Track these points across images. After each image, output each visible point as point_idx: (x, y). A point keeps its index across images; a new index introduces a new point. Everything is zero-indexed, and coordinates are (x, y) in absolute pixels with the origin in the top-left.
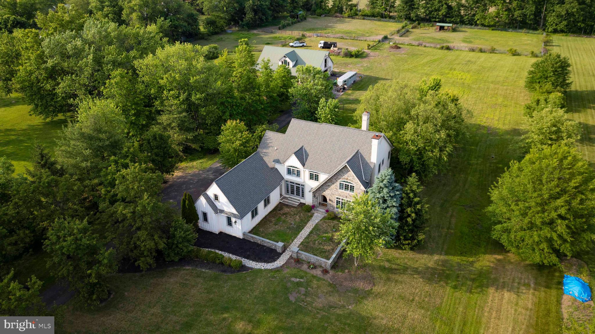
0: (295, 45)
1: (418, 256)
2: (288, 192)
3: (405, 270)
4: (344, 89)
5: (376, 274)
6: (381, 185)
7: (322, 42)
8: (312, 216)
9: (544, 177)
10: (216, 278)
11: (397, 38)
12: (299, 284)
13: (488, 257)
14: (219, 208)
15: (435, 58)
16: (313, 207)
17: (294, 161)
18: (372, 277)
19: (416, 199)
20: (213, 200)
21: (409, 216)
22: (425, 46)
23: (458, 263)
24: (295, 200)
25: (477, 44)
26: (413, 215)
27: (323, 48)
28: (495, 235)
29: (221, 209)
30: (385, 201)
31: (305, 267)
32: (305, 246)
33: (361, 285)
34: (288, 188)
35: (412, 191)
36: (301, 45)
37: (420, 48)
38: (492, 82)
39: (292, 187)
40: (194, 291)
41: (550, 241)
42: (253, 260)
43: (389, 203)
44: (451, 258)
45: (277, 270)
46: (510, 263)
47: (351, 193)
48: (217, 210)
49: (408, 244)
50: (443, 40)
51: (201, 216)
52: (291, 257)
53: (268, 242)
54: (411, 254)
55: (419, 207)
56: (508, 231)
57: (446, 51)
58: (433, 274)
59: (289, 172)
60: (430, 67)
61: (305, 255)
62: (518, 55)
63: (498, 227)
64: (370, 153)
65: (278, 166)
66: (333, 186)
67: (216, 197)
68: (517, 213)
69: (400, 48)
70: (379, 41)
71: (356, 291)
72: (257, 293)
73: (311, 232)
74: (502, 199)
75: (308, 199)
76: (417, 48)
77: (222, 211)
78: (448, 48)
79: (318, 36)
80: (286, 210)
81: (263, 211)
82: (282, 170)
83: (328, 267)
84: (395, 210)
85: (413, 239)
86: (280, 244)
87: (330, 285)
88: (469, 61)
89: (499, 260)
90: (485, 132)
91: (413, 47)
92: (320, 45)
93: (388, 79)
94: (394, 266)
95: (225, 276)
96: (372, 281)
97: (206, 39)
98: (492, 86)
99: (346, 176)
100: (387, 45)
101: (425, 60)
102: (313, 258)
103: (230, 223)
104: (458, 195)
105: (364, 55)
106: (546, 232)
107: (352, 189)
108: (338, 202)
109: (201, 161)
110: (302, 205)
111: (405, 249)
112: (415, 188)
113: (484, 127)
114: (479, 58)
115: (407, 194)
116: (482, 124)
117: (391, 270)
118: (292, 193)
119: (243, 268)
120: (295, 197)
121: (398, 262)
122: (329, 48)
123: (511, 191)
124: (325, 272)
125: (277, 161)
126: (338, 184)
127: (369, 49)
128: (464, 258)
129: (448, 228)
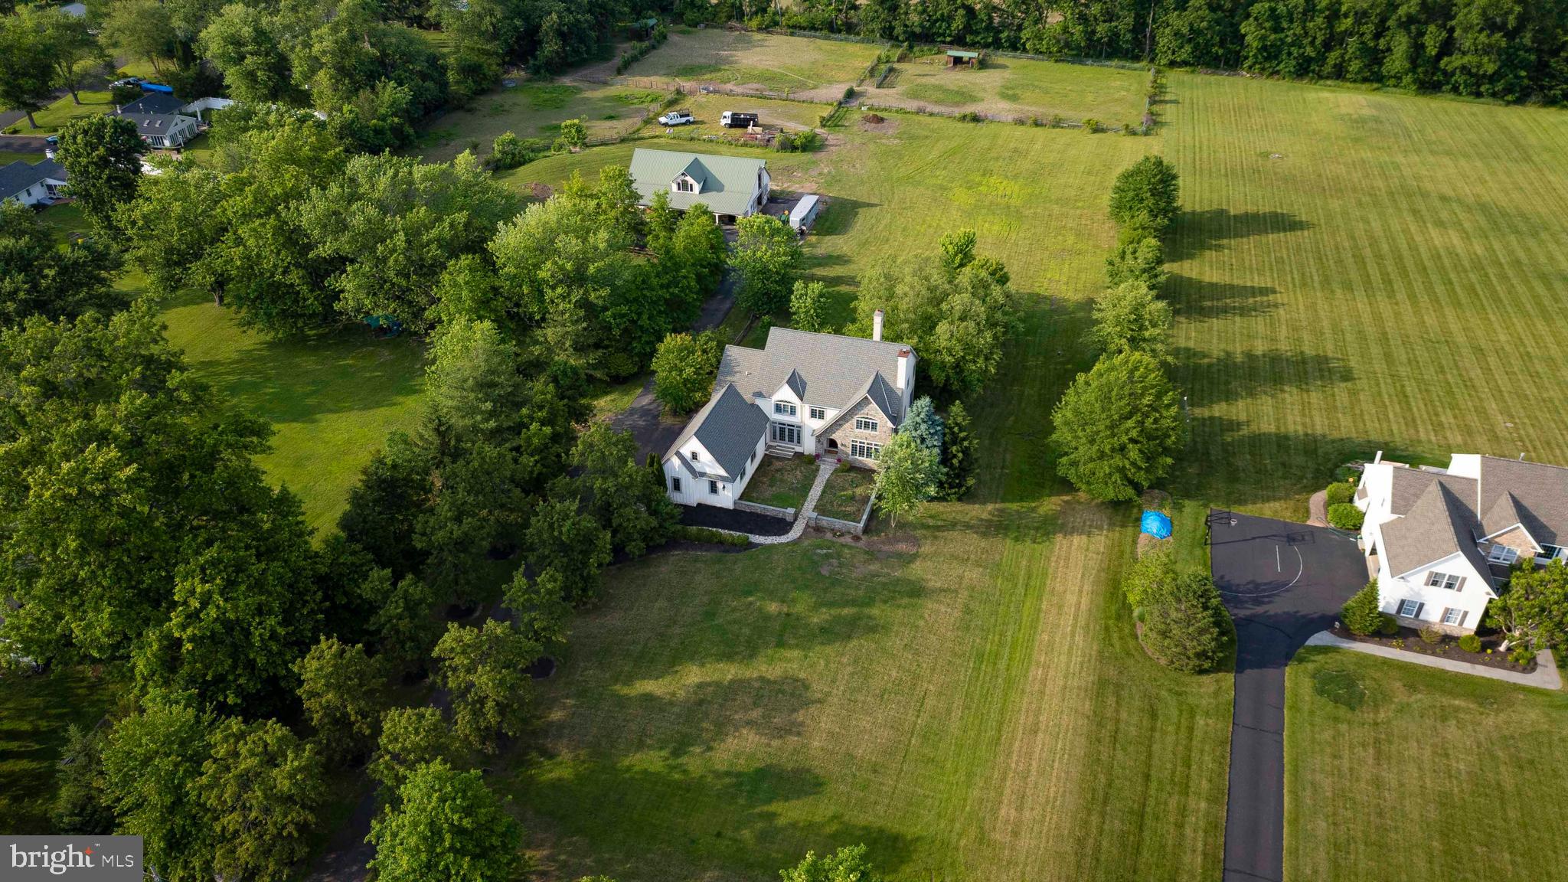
0: (671, 123)
1: (967, 507)
2: (776, 438)
3: (953, 525)
4: (802, 233)
5: (919, 533)
6: (918, 419)
7: (728, 114)
8: (817, 470)
9: (1114, 393)
10: (719, 561)
11: (872, 92)
12: (827, 556)
13: (1054, 499)
14: (698, 469)
15: (953, 144)
16: (818, 456)
17: (786, 394)
18: (915, 538)
19: (962, 435)
20: (689, 459)
21: (955, 456)
22: (931, 114)
23: (1017, 511)
24: (788, 449)
25: (1029, 105)
26: (960, 455)
27: (731, 126)
28: (1061, 472)
29: (702, 470)
30: (923, 440)
31: (829, 535)
32: (820, 509)
33: (902, 547)
34: (775, 432)
35: (957, 424)
36: (684, 120)
37: (922, 118)
38: (1057, 202)
39: (782, 430)
40: (698, 578)
41: (1122, 470)
42: (760, 534)
43: (929, 442)
44: (1008, 505)
45: (795, 542)
46: (1080, 503)
47: (873, 433)
48: (697, 474)
49: (955, 494)
50: (963, 94)
51: (670, 484)
52: (807, 526)
53: (772, 510)
54: (959, 506)
55: (966, 443)
56: (1074, 464)
57: (972, 125)
58: (988, 527)
59: (778, 408)
60: (945, 168)
61: (825, 521)
62: (1103, 131)
63: (1064, 460)
64: (895, 376)
65: (759, 402)
66: (847, 426)
67: (694, 456)
68: (1084, 440)
69: (881, 120)
70: (840, 103)
71: (899, 555)
72: (779, 571)
73: (824, 492)
74: (1067, 423)
75: (809, 446)
76: (915, 117)
77: (703, 474)
78: (976, 119)
79: (709, 92)
80: (778, 464)
81: (751, 468)
82: (767, 406)
83: (860, 532)
84: (936, 451)
85: (960, 486)
86: (791, 511)
87: (867, 553)
88: (1016, 150)
89: (1066, 502)
90: (1047, 308)
91: (909, 116)
92: (723, 122)
93: (875, 205)
94: (939, 523)
95: (731, 557)
96: (916, 542)
98: (1056, 209)
99: (866, 410)
100: (857, 114)
101: (935, 154)
102: (839, 523)
103: (713, 489)
104: (1012, 418)
105: (818, 144)
106: (1117, 460)
107: (874, 426)
108: (854, 447)
110: (799, 455)
111: (952, 500)
112: (960, 419)
113: (1045, 297)
114: (1032, 141)
115: (951, 428)
116: (1042, 292)
117: (938, 528)
118: (782, 438)
119: (751, 545)
120: (786, 444)
121: (944, 517)
122: (746, 126)
123: (1077, 412)
124: (857, 538)
125: (759, 395)
126: (854, 421)
127: (823, 126)
128: (1025, 504)
129: (1003, 468)
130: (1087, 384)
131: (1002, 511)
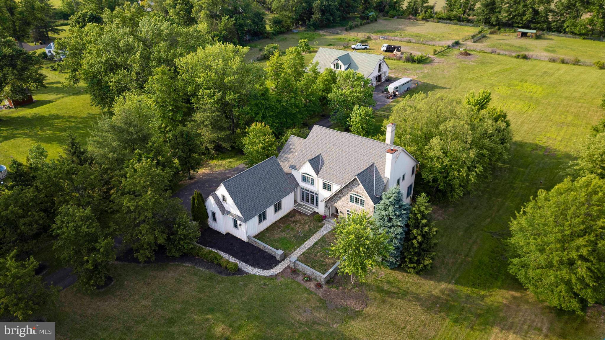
0: (357, 48)
1: (423, 281)
2: (303, 199)
3: (404, 294)
4: (395, 96)
5: (372, 294)
6: (387, 202)
7: (386, 45)
8: (321, 227)
10: (210, 279)
11: (470, 44)
13: (503, 292)
14: (226, 209)
15: (507, 67)
16: (324, 218)
17: (308, 169)
18: (366, 297)
19: (424, 221)
20: (221, 201)
21: (415, 238)
22: (499, 54)
23: (468, 296)
24: (309, 209)
25: (561, 54)
26: (419, 237)
27: (386, 51)
28: (512, 270)
29: (228, 210)
30: (390, 220)
31: (300, 278)
32: (306, 257)
33: (352, 304)
34: (303, 195)
35: (421, 212)
36: (364, 47)
37: (493, 55)
38: (566, 98)
39: (307, 195)
40: (186, 289)
41: (568, 283)
42: (251, 265)
43: (395, 222)
44: (460, 288)
45: (272, 277)
46: (527, 302)
47: (361, 207)
48: (224, 211)
49: (414, 268)
50: (522, 48)
51: (210, 215)
52: (289, 266)
53: (269, 248)
54: (416, 279)
55: (426, 229)
56: (524, 266)
57: (522, 60)
58: (434, 304)
59: (304, 179)
60: (498, 76)
61: (301, 266)
63: (516, 261)
64: (384, 168)
65: (294, 172)
66: (344, 198)
67: (224, 198)
69: (469, 54)
70: (449, 47)
71: (345, 310)
72: (245, 298)
73: (316, 244)
75: (321, 209)
76: (489, 55)
77: (229, 213)
78: (525, 57)
79: (384, 39)
80: (298, 217)
81: (272, 217)
82: (298, 176)
83: (323, 282)
84: (399, 230)
85: (418, 262)
86: (280, 252)
87: (320, 300)
88: (546, 73)
89: (515, 298)
90: (541, 153)
91: (485, 54)
92: (383, 49)
93: (446, 88)
94: (393, 290)
95: (220, 277)
96: (365, 301)
97: (270, 39)
98: (564, 102)
99: (356, 189)
100: (456, 51)
101: (495, 70)
102: (309, 271)
103: (236, 225)
104: (488, 220)
105: (428, 61)
106: (564, 273)
107: (362, 203)
109: (230, 160)
110: (315, 213)
111: (410, 273)
112: (423, 208)
113: (542, 147)
114: (558, 69)
115: (415, 215)
116: (541, 144)
117: (389, 293)
118: (307, 201)
119: (238, 271)
120: (309, 205)
121: (400, 285)
122: (392, 51)
124: (319, 286)
125: (294, 167)
126: (348, 196)
127: (435, 54)
128: (475, 290)
129: (467, 256)
130: (547, 199)
131: (451, 290)
